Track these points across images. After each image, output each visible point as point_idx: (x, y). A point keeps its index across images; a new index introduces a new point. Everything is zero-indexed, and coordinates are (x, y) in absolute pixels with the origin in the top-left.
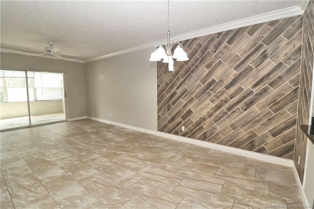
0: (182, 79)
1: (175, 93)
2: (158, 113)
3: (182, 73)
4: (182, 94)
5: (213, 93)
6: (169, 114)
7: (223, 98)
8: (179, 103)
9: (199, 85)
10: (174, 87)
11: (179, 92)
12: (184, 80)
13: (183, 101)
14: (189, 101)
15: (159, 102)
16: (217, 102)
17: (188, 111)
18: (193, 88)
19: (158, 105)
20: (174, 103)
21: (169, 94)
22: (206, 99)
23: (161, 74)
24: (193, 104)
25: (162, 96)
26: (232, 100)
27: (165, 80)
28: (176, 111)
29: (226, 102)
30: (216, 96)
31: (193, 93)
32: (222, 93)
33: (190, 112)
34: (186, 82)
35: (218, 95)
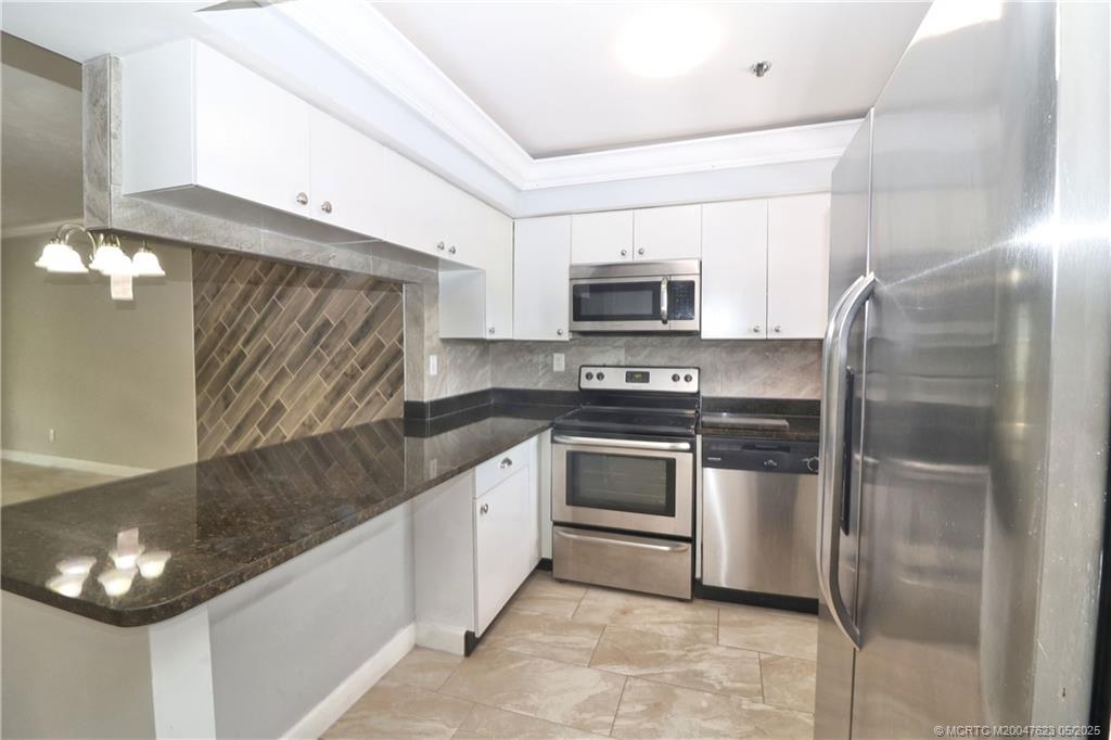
0: (258, 317)
1: (241, 355)
2: (198, 418)
3: (255, 299)
4: (259, 360)
5: (328, 355)
6: (228, 420)
7: (346, 368)
8: (252, 384)
9: (297, 335)
10: (238, 339)
11: (250, 353)
12: (263, 319)
13: (262, 378)
14: (276, 378)
15: (200, 382)
16: (337, 378)
17: (273, 408)
18: (283, 341)
19: (198, 393)
20: (239, 385)
21: (227, 359)
22: (314, 370)
23: (203, 298)
24: (283, 388)
25: (209, 365)
26: (364, 373)
27: (215, 315)
28: (246, 408)
29: (353, 376)
30: (332, 362)
31: (283, 354)
32: (345, 354)
33: (278, 409)
34: (267, 323)
35: (337, 360)
